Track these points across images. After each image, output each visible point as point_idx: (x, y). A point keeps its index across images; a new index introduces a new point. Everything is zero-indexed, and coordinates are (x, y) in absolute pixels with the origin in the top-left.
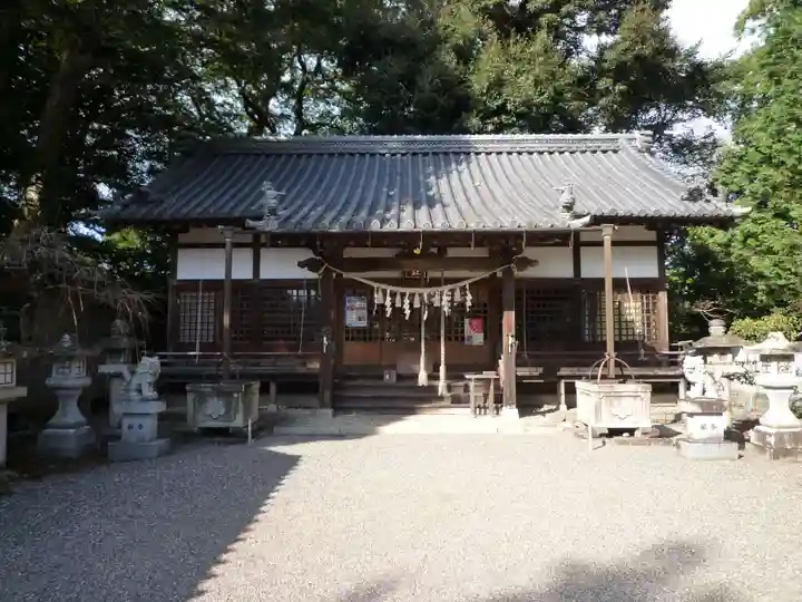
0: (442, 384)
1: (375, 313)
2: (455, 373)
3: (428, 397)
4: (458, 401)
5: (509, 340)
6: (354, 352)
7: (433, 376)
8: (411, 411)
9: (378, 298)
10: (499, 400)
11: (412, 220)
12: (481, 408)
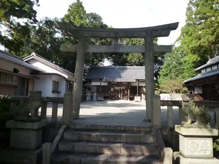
0: (121, 98)
1: (115, 90)
2: (123, 96)
3: (120, 99)
4: (123, 99)
5: (129, 93)
6: (112, 94)
7: (121, 97)
8: (118, 100)
9: (115, 88)
10: (128, 99)
11: (119, 80)
12: (125, 100)
